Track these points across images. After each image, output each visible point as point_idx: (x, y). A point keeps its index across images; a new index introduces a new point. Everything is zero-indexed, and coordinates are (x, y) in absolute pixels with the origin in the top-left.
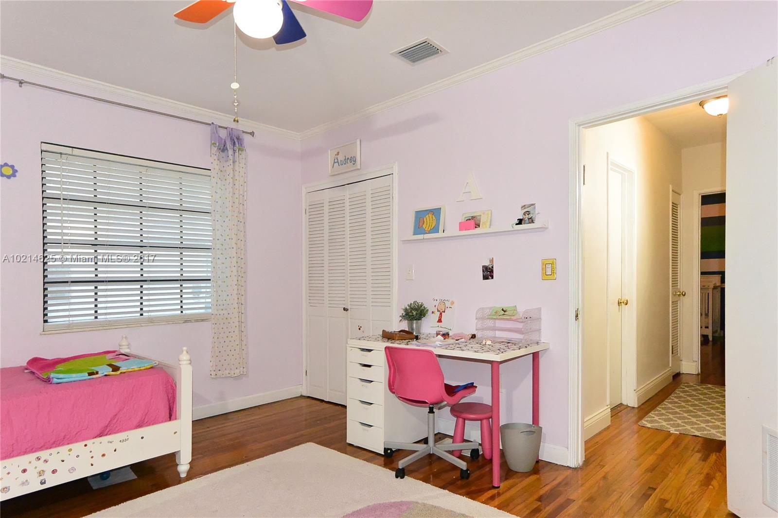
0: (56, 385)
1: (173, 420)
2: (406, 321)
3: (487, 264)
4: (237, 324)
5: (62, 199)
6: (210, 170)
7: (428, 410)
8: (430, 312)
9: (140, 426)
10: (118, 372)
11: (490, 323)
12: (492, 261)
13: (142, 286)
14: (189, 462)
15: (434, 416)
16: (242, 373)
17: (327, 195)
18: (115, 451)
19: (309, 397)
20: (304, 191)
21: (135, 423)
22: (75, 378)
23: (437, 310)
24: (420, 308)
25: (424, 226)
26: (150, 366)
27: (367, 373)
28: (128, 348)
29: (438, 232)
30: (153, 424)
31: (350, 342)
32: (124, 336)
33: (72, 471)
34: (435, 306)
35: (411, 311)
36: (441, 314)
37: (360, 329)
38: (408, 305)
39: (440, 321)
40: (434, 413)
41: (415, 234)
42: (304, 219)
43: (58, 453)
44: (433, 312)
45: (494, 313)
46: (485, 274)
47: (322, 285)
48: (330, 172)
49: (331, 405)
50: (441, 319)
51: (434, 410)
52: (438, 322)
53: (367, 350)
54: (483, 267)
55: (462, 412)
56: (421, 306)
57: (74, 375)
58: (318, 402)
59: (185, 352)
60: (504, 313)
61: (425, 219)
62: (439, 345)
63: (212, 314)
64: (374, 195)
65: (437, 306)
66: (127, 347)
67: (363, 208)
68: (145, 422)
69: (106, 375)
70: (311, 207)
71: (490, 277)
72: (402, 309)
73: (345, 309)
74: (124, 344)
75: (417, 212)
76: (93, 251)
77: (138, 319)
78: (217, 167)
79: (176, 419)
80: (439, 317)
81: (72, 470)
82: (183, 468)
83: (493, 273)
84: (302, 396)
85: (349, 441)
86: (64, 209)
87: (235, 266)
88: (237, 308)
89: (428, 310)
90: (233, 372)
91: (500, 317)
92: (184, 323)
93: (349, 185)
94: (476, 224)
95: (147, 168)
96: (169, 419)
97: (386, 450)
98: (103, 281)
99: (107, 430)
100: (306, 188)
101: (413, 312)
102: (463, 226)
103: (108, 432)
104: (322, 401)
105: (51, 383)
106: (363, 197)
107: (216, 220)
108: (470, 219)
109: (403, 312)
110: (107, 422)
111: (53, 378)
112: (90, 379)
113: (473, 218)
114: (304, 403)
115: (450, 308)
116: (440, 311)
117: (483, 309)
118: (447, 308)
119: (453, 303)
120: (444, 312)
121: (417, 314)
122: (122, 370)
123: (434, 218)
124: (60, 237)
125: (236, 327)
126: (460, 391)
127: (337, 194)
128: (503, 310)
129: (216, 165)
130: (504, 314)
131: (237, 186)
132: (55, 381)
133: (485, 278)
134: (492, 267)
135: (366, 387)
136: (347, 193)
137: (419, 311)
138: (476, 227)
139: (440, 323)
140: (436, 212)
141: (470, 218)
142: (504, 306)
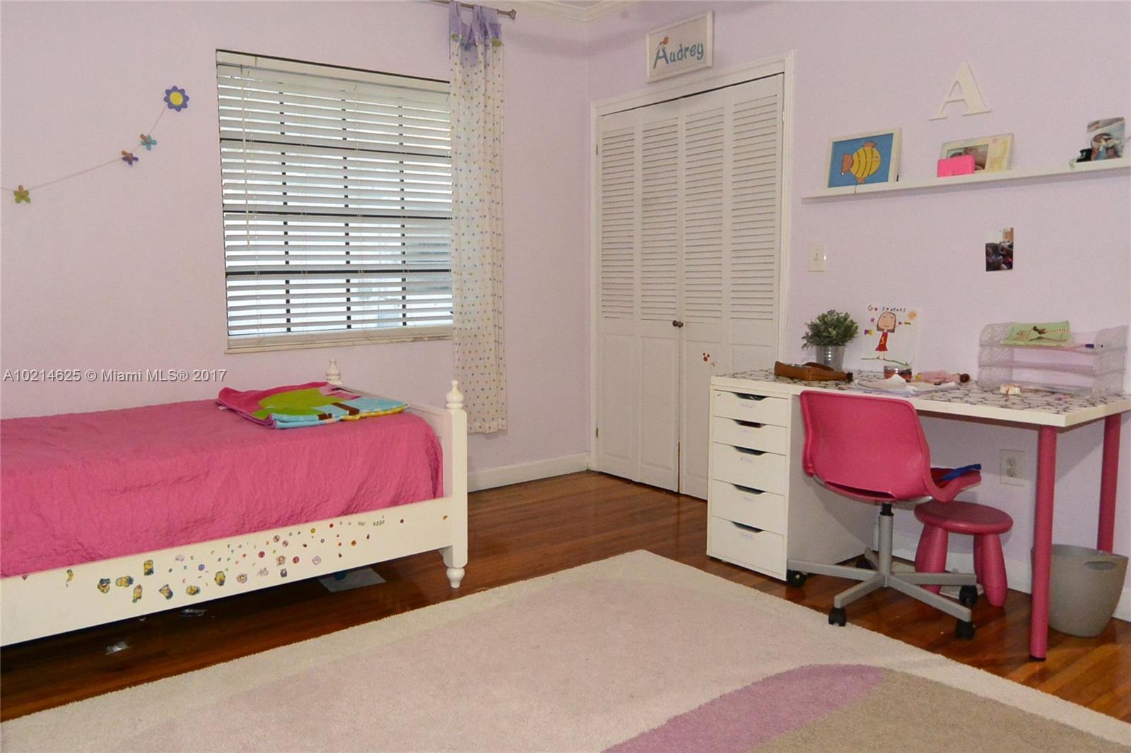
0: (280, 431)
1: (439, 497)
2: (815, 348)
3: (998, 239)
4: (492, 345)
5: (244, 141)
6: (449, 82)
7: (879, 509)
8: (861, 331)
9: (395, 502)
10: (357, 417)
11: (1002, 355)
12: (1010, 234)
13: (348, 281)
14: (464, 565)
15: (892, 520)
16: (500, 427)
17: (641, 120)
18: (368, 537)
19: (601, 474)
20: (594, 115)
21: (389, 499)
22: (303, 421)
23: (876, 328)
24: (843, 323)
25: (853, 170)
26: (398, 410)
27: (751, 438)
28: (339, 379)
29: (887, 181)
30: (412, 502)
31: (717, 382)
32: (333, 360)
33: (316, 562)
34: (873, 320)
35: (826, 329)
36: (885, 335)
37: (705, 359)
38: (818, 318)
39: (882, 347)
40: (892, 515)
41: (832, 184)
42: (594, 163)
43: (299, 533)
44: (866, 332)
45: (1015, 336)
46: (991, 261)
47: (630, 281)
48: (648, 76)
49: (646, 490)
50: (885, 344)
51: (893, 511)
52: (877, 350)
53: (754, 396)
54: (988, 246)
55: (945, 519)
56: (846, 319)
57: (301, 418)
58: (620, 483)
59: (455, 390)
60: (1039, 335)
61: (855, 156)
62: (913, 393)
63: (454, 328)
64: (739, 115)
65: (876, 321)
66: (337, 377)
67: (718, 140)
68: (402, 497)
69: (342, 420)
70: (607, 141)
71: (1004, 266)
72: (806, 324)
73: (675, 324)
74: (333, 372)
75: (835, 143)
76: (282, 223)
77: (343, 334)
78: (459, 77)
79: (442, 496)
80: (881, 341)
81: (317, 560)
82: (456, 574)
83: (1011, 257)
84: (589, 472)
85: (709, 553)
86: (248, 156)
87: (488, 248)
88: (492, 318)
89: (857, 328)
90: (487, 425)
91: (1032, 343)
92: (412, 341)
93: (687, 98)
94: (976, 164)
95: (355, 83)
96: (433, 495)
97: (790, 574)
98: (299, 272)
99: (354, 506)
100: (597, 108)
101: (830, 329)
102: (944, 168)
103: (355, 508)
104: (629, 481)
105: (273, 428)
106: (717, 120)
107: (459, 169)
108: (960, 154)
109: (808, 331)
110: (354, 494)
111: (275, 420)
112: (322, 425)
113: (967, 151)
114: (593, 483)
115: (906, 323)
116: (882, 330)
117: (992, 326)
118: (900, 323)
119: (913, 315)
120: (893, 331)
121: (838, 334)
122: (363, 413)
123: (876, 153)
124: (243, 202)
125: (491, 350)
126: (955, 477)
127: (660, 116)
128: (1035, 329)
129: (458, 74)
130: (1039, 338)
131: (489, 109)
132: (279, 424)
133: (992, 266)
134: (1011, 246)
135: (750, 461)
136: (684, 114)
137: (843, 329)
138: (976, 169)
139: (882, 352)
140: (882, 143)
141: (962, 151)
142: (1040, 321)
